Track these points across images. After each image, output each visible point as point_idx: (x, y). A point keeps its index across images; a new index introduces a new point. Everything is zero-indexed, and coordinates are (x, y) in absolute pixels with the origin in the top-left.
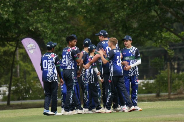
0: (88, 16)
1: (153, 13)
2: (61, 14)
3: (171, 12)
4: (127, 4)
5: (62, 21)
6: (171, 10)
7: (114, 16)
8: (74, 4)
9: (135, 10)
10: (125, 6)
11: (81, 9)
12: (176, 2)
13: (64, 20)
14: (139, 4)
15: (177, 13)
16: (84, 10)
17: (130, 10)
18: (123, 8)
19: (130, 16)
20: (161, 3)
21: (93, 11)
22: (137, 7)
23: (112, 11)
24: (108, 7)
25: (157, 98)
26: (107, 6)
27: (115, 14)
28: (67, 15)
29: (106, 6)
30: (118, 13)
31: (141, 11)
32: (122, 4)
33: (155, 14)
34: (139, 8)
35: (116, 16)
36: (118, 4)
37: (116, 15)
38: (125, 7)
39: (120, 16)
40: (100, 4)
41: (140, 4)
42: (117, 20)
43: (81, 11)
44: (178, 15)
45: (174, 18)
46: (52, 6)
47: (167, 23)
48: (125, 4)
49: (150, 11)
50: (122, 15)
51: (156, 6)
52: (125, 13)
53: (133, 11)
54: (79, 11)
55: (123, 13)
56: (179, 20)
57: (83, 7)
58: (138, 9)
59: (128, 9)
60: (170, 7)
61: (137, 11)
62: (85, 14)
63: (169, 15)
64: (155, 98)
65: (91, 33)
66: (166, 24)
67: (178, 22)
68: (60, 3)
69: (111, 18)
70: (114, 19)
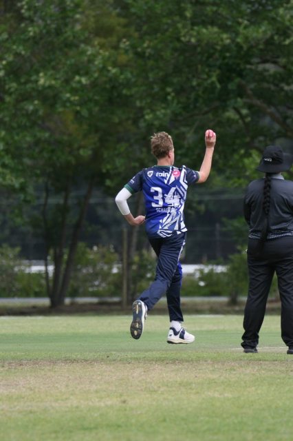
0: (85, 113)
1: (231, 114)
2: (26, 107)
3: (272, 115)
4: (174, 91)
5: (28, 124)
6: (272, 110)
7: (143, 116)
8: (53, 82)
9: (192, 106)
10: (169, 94)
11: (68, 95)
12: (283, 93)
13: (34, 121)
14: (200, 93)
15: (286, 118)
16: (77, 98)
17: (180, 105)
18: (164, 100)
19: (180, 118)
20: (250, 92)
21: (96, 103)
22: (196, 100)
23: (138, 104)
24: (131, 96)
25: (229, 309)
26: (128, 93)
27: (145, 112)
28: (41, 113)
29: (125, 92)
30: (153, 111)
31: (206, 109)
32: (163, 89)
33: (237, 117)
34: (201, 100)
35: (147, 117)
36: (153, 88)
37: (148, 114)
38: (169, 98)
39: (157, 118)
40: (113, 87)
41: (203, 92)
42: (150, 126)
43: (68, 100)
44: (288, 121)
45: (277, 127)
46: (7, 87)
47: (261, 138)
48: (169, 90)
49: (225, 109)
50: (161, 116)
51: (239, 100)
52: (169, 111)
53: (185, 108)
54: (64, 99)
55: (163, 111)
56: (289, 134)
57: (74, 91)
58: (198, 105)
59: (175, 101)
60: (270, 103)
61: (195, 107)
62: (78, 108)
63: (267, 121)
64: (226, 308)
65: (90, 152)
66: (260, 142)
67: (285, 136)
68: (23, 80)
69: (135, 122)
70: (142, 124)
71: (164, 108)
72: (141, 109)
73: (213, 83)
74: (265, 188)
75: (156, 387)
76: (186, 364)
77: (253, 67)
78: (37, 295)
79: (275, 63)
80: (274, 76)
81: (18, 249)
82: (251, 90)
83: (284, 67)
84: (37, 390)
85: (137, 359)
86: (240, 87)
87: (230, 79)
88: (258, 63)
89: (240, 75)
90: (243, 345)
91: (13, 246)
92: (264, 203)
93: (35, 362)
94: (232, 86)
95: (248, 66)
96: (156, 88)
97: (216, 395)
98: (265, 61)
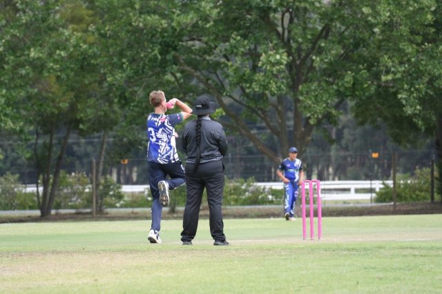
0: (64, 76)
1: (169, 77)
2: (20, 72)
3: (198, 77)
4: (128, 61)
5: (22, 84)
6: (198, 73)
7: (106, 79)
8: (41, 55)
9: (140, 72)
10: (124, 63)
11: (51, 64)
12: (205, 62)
13: (26, 82)
14: (146, 62)
15: (208, 79)
16: (58, 66)
17: (133, 71)
18: (121, 67)
19: (132, 80)
20: (182, 61)
21: (72, 70)
22: (144, 67)
23: (102, 71)
24: (97, 64)
25: (170, 216)
26: (95, 63)
27: (107, 76)
28: (31, 75)
29: (92, 61)
30: (112, 75)
31: (150, 73)
32: (120, 60)
33: (173, 79)
34: (147, 67)
35: (108, 79)
36: (112, 59)
37: (109, 77)
38: (124, 66)
39: (116, 80)
40: (84, 59)
41: (149, 61)
42: (111, 85)
43: (52, 68)
44: (210, 82)
45: (202, 86)
46: (6, 59)
47: (191, 94)
48: (124, 60)
49: (164, 73)
50: (119, 78)
51: (174, 66)
52: (124, 75)
53: (136, 73)
54: (49, 67)
55: (120, 75)
56: (211, 91)
57: (56, 62)
58: (145, 70)
59: (129, 69)
60: (196, 69)
61: (143, 72)
62: (59, 74)
63: (194, 82)
64: (167, 216)
65: (67, 105)
66: (189, 96)
67: (208, 92)
68: (18, 54)
69: (100, 83)
70: (105, 85)
71: (121, 73)
72: (105, 74)
73: (155, 55)
74: (197, 126)
75: (118, 270)
76: (140, 254)
77: (184, 44)
78: (31, 208)
79: (200, 40)
80: (200, 50)
81: (17, 176)
82: (183, 60)
83: (206, 43)
84: (32, 273)
85: (104, 250)
86: (175, 58)
87: (167, 52)
88: (187, 41)
89: (175, 49)
90: (182, 240)
91: (13, 174)
92: (197, 137)
93: (31, 254)
94: (169, 57)
95: (181, 43)
96: (115, 60)
97: (162, 274)
98: (193, 39)
